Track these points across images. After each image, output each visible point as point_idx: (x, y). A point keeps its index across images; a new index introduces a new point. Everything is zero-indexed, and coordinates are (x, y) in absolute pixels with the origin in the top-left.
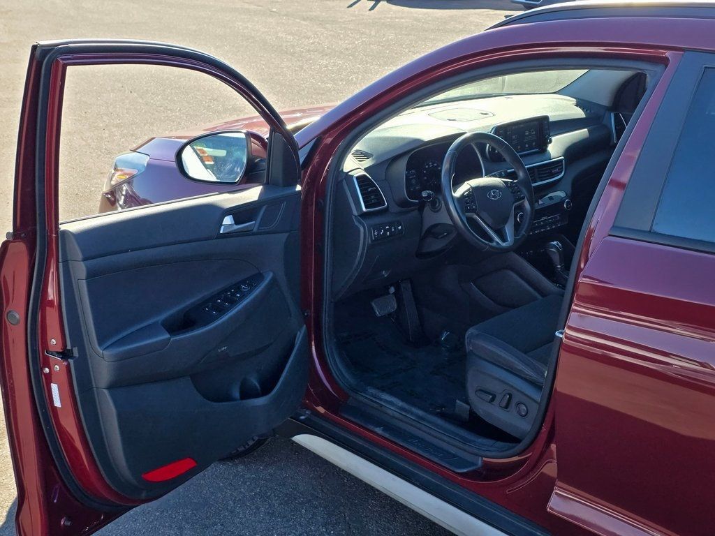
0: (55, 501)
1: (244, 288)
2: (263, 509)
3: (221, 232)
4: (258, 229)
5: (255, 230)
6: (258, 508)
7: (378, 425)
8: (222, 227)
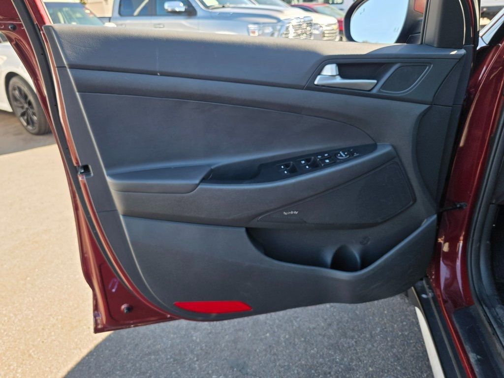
0: (114, 290)
1: (343, 155)
2: (395, 351)
3: (316, 83)
4: (379, 91)
5: (374, 91)
6: (392, 347)
7: (477, 351)
8: (319, 77)
